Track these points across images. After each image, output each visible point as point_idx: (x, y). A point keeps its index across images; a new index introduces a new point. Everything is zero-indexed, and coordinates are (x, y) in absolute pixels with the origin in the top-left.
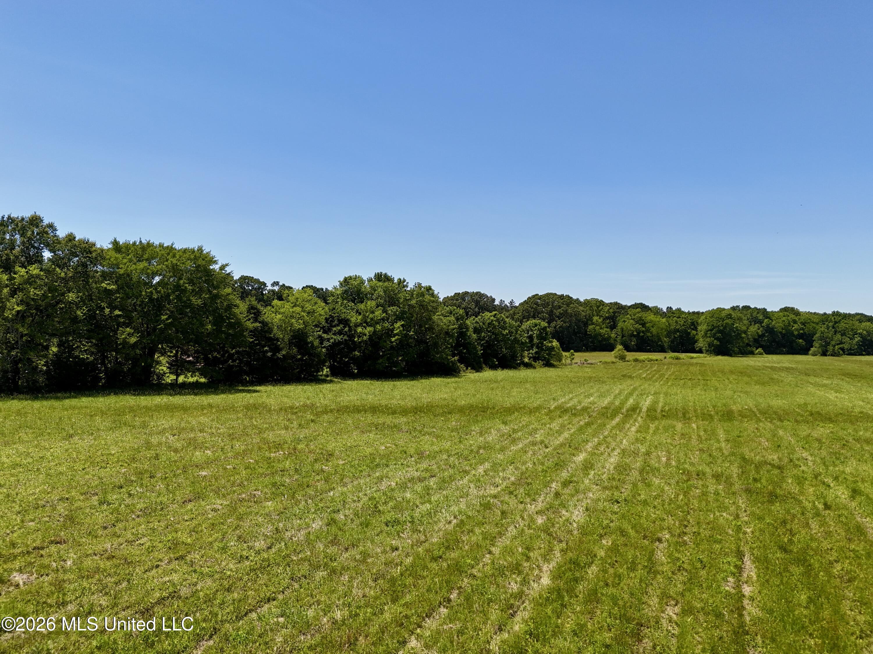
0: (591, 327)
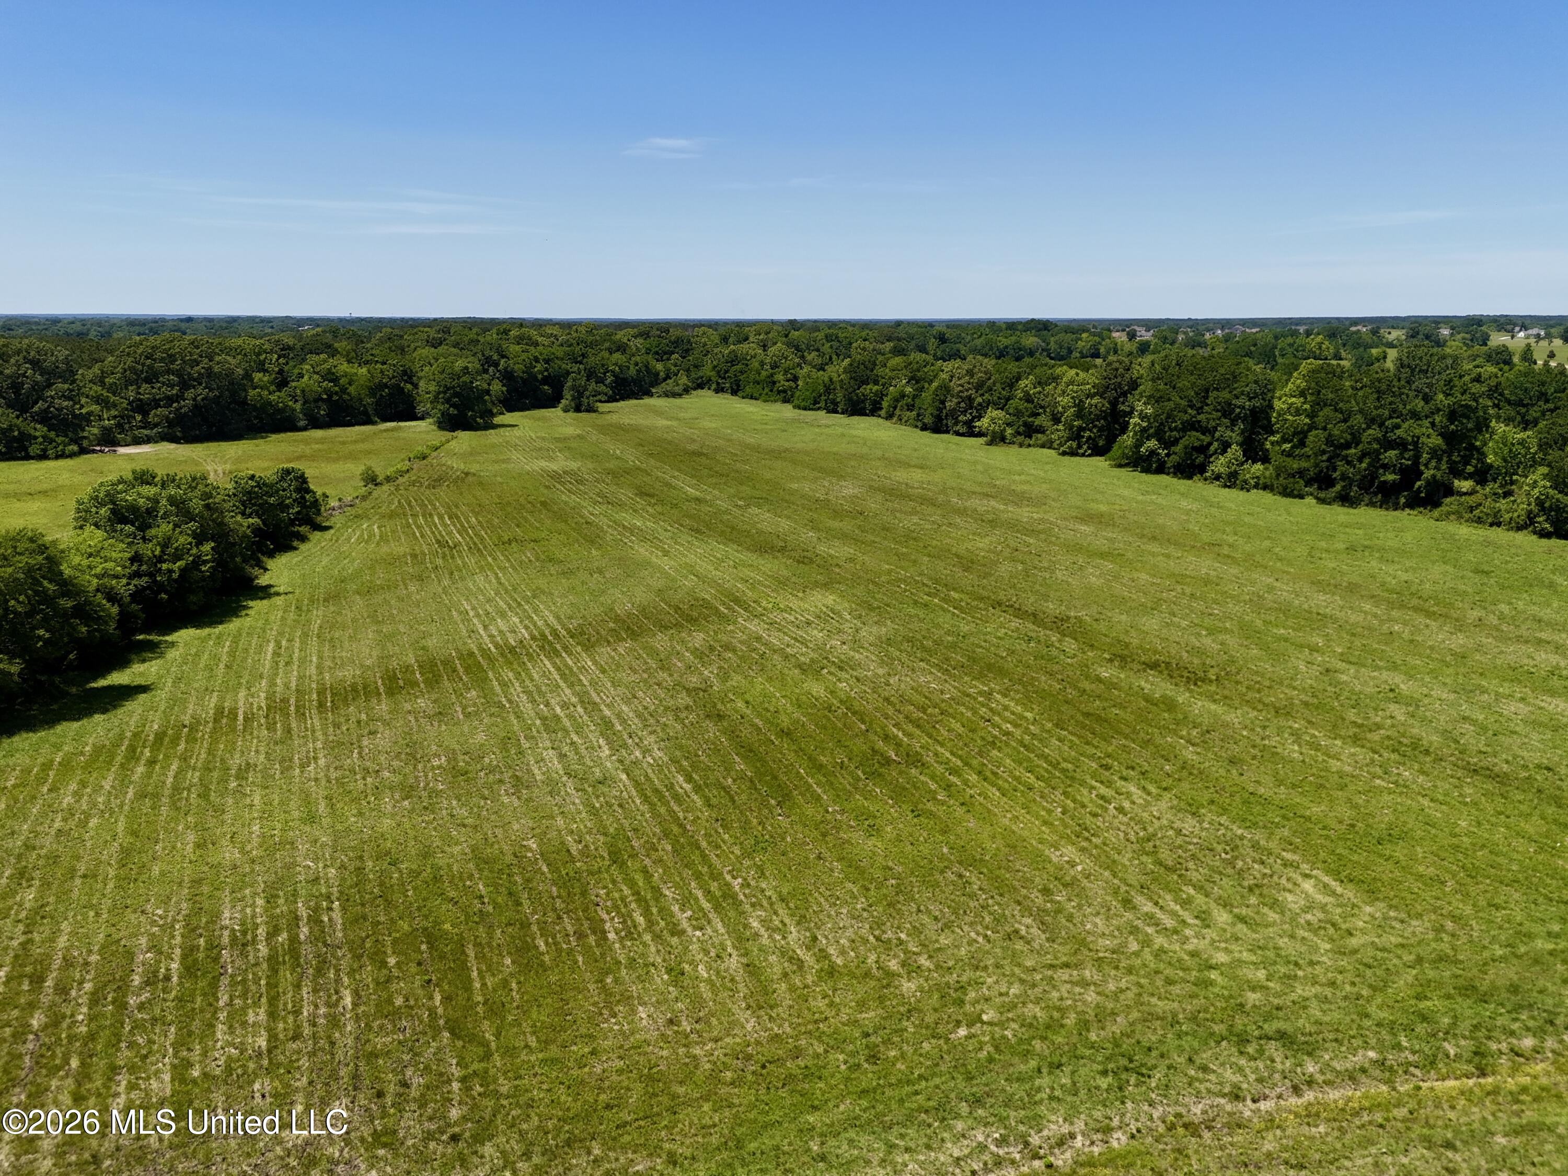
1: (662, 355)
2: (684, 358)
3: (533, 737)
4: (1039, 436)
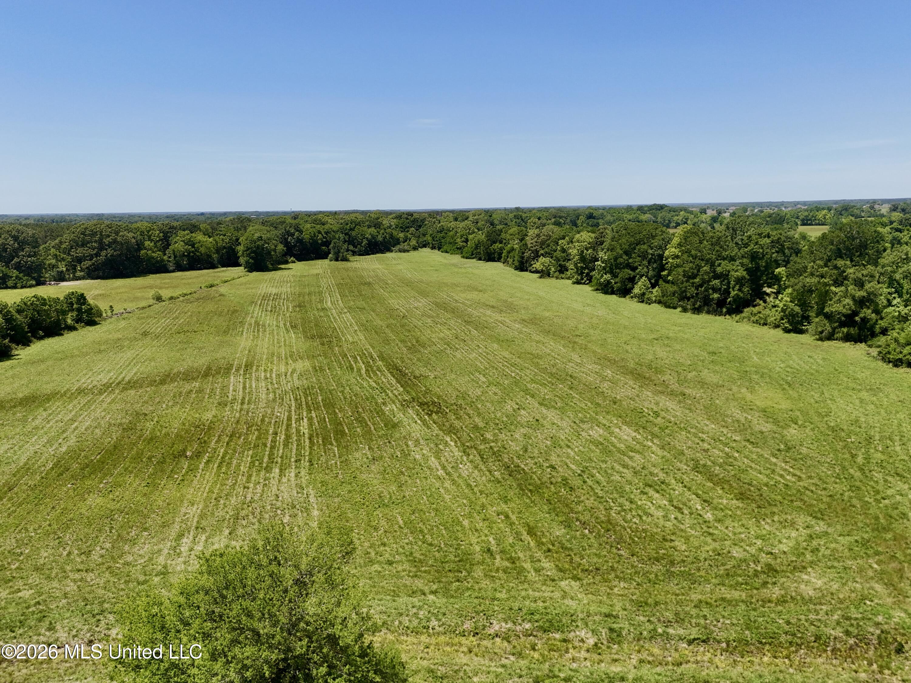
0: (143, 252)
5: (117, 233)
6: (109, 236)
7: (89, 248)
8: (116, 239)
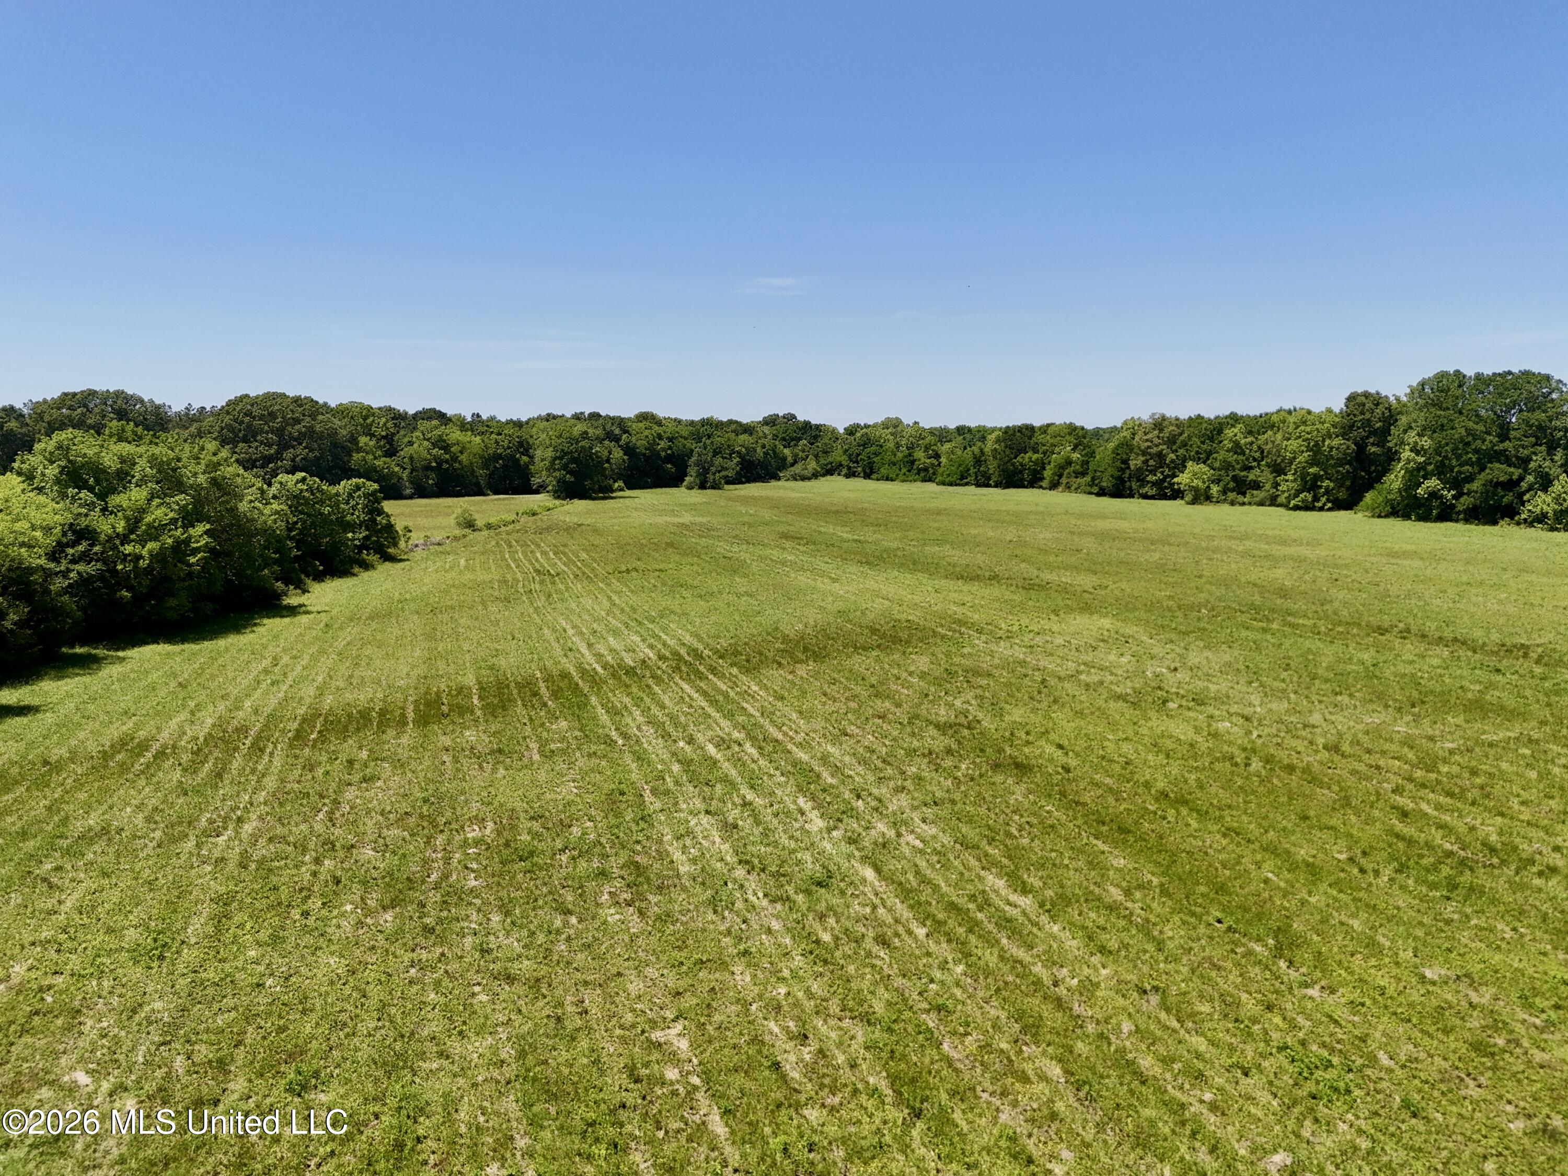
0: (356, 456)
1: (789, 441)
2: (812, 444)
3: (667, 792)
4: (1255, 492)
5: (313, 416)
6: (297, 421)
7: (262, 443)
8: (312, 427)
